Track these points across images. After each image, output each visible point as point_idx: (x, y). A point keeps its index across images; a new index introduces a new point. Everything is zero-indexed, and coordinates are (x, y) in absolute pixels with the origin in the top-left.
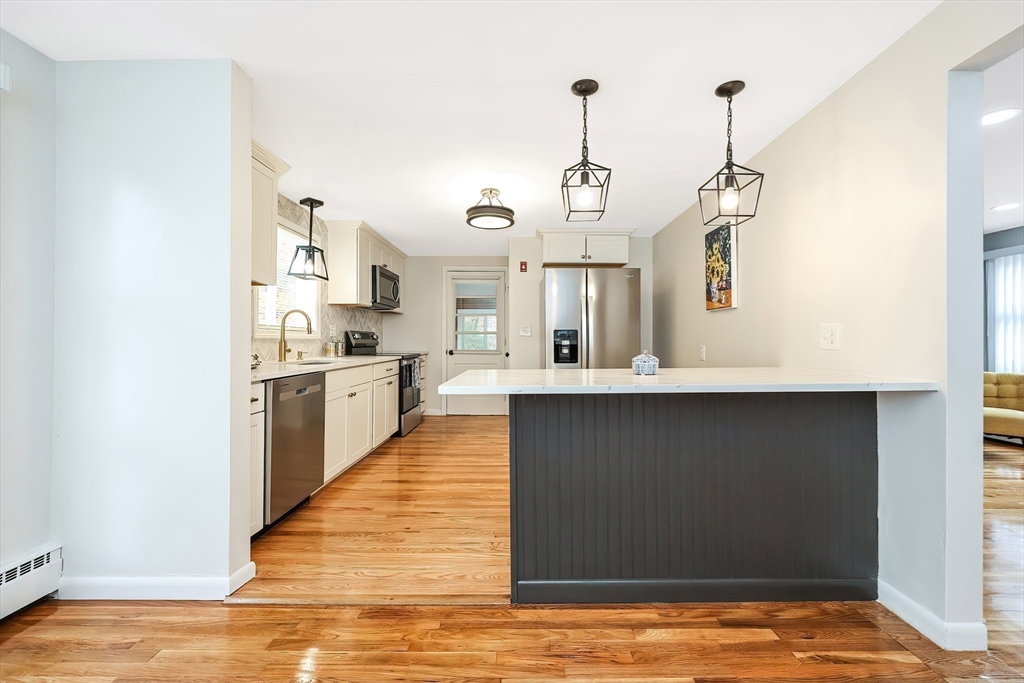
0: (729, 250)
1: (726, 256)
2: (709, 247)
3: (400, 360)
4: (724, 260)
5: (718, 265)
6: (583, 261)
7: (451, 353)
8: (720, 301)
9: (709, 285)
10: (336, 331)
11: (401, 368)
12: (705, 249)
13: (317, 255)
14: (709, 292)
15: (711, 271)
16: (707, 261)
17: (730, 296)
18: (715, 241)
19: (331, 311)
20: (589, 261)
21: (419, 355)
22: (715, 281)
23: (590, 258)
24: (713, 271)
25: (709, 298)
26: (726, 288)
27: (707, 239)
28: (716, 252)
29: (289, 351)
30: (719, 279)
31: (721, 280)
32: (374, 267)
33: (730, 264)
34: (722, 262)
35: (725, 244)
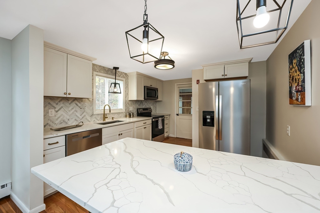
0: (303, 63)
1: (301, 68)
2: (291, 63)
3: (152, 119)
4: (300, 71)
5: (296, 74)
6: (223, 77)
7: (178, 115)
8: (297, 99)
9: (291, 88)
10: (132, 109)
11: (152, 121)
12: (288, 64)
13: (117, 85)
14: (291, 92)
15: (292, 79)
16: (290, 72)
17: (304, 97)
18: (294, 58)
19: (130, 103)
20: (226, 77)
21: (164, 116)
22: (295, 85)
23: (226, 75)
24: (293, 79)
25: (291, 97)
26: (302, 91)
27: (289, 57)
28: (294, 65)
29: (107, 117)
30: (296, 84)
31: (298, 85)
32: (145, 87)
33: (304, 73)
34: (298, 73)
35: (301, 59)
